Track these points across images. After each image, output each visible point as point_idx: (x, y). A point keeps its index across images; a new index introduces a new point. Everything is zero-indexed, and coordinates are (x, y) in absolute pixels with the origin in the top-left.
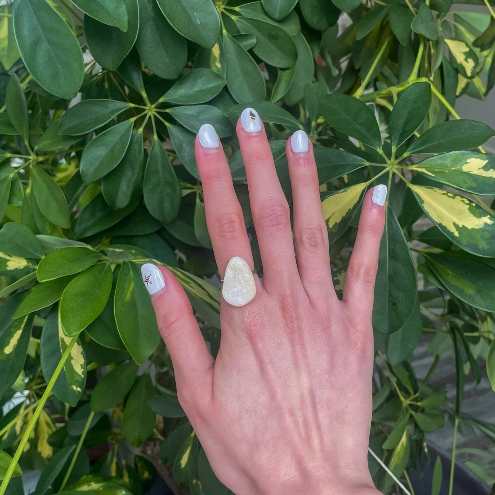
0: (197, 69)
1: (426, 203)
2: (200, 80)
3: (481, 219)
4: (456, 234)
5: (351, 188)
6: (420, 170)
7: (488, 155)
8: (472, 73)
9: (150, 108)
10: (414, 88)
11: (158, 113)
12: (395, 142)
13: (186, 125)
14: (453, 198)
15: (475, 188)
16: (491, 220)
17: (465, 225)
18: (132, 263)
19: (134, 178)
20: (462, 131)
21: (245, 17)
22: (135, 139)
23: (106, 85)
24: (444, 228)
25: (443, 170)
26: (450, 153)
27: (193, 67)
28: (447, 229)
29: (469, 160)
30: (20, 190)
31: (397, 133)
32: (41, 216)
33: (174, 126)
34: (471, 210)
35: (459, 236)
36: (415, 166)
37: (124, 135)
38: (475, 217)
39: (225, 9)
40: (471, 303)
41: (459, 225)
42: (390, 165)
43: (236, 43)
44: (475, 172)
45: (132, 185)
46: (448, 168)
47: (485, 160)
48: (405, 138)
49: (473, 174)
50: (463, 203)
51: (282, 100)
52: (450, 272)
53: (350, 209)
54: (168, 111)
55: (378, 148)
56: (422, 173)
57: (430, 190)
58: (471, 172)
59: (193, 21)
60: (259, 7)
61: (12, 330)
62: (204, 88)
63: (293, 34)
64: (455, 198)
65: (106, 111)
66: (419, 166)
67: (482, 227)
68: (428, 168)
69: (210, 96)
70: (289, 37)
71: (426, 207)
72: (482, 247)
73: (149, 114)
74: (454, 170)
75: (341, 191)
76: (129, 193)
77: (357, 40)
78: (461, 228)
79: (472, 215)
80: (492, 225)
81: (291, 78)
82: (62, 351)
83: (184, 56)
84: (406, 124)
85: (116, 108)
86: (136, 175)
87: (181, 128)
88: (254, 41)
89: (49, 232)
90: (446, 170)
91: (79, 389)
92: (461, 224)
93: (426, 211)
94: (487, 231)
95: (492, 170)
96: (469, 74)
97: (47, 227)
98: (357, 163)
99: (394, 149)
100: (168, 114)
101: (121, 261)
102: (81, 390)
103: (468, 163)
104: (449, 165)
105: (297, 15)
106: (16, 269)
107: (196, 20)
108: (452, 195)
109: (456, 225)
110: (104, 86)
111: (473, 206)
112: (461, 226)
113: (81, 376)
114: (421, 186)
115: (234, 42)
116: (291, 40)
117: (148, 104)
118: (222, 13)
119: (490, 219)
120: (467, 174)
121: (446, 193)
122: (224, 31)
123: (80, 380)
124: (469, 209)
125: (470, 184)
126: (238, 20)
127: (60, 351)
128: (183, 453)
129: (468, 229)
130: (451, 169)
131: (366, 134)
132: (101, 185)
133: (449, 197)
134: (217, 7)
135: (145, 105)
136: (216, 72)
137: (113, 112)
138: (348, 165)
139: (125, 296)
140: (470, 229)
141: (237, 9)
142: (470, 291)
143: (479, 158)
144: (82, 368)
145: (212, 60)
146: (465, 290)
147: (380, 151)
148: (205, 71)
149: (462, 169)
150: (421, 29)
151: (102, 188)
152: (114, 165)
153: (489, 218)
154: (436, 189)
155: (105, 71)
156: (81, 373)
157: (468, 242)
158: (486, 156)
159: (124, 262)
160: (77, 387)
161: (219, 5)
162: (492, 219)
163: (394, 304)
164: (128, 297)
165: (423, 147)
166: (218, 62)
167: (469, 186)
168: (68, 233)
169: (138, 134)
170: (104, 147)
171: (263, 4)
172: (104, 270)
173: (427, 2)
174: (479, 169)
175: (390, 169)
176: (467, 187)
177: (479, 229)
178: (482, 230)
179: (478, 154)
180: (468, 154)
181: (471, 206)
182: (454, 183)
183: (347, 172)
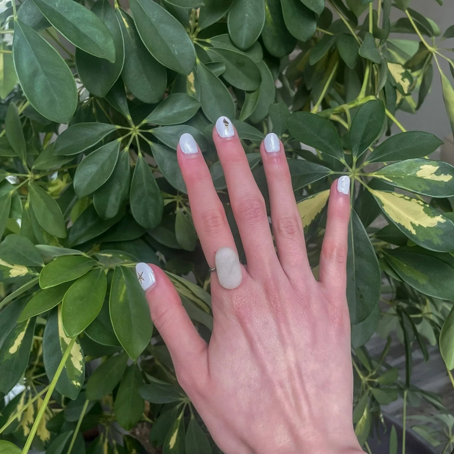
0: (174, 94)
2: (179, 103)
3: (434, 218)
4: (414, 232)
5: (318, 194)
6: (379, 176)
7: (439, 162)
8: (408, 91)
9: (135, 129)
11: (142, 133)
12: (356, 152)
13: (167, 143)
15: (429, 191)
16: (444, 219)
17: (420, 224)
18: (123, 267)
19: (122, 191)
20: (413, 141)
21: (215, 47)
22: (122, 156)
23: (94, 110)
24: (403, 227)
25: (400, 176)
26: (405, 161)
27: (172, 92)
28: (406, 228)
29: (422, 166)
30: (19, 205)
31: (356, 145)
32: (39, 227)
33: (156, 144)
34: (426, 211)
35: (416, 234)
36: (374, 173)
37: (112, 154)
38: (430, 217)
39: (198, 41)
40: (425, 292)
41: (415, 224)
43: (208, 70)
44: (428, 177)
45: (120, 198)
46: (404, 174)
47: (436, 166)
48: (365, 148)
49: (427, 179)
50: (419, 205)
52: (405, 265)
53: (318, 213)
54: (150, 131)
55: (341, 159)
56: (382, 179)
57: (389, 194)
58: (425, 177)
59: (172, 52)
60: (228, 39)
61: (16, 332)
62: (182, 110)
63: (257, 62)
64: (411, 200)
65: (96, 133)
66: (378, 173)
67: (436, 225)
68: (386, 174)
69: (187, 117)
70: (255, 64)
71: (386, 209)
72: (437, 243)
73: (134, 134)
74: (410, 176)
75: (309, 198)
76: (118, 204)
77: (311, 65)
78: (417, 226)
79: (427, 215)
80: (445, 223)
82: (62, 349)
83: (163, 83)
84: (364, 137)
85: (105, 130)
86: (123, 188)
87: (162, 146)
88: (223, 68)
89: (46, 241)
90: (403, 176)
91: (78, 384)
92: (417, 223)
93: (386, 213)
94: (440, 228)
95: (443, 175)
96: (406, 92)
97: (45, 238)
98: (322, 172)
99: (355, 159)
100: (150, 133)
101: (113, 266)
102: (80, 384)
103: (422, 169)
104: (404, 171)
105: (260, 45)
106: (18, 277)
107: (174, 51)
108: (409, 198)
109: (413, 225)
110: (92, 111)
111: (427, 207)
112: (417, 225)
113: (80, 372)
114: (380, 191)
115: (206, 69)
116: (256, 66)
117: (133, 126)
118: (195, 44)
119: (442, 218)
120: (421, 179)
121: (403, 197)
122: (198, 61)
123: (79, 376)
124: (424, 210)
125: (424, 188)
126: (209, 50)
127: (61, 350)
128: (172, 435)
129: (424, 227)
130: (407, 175)
131: (329, 146)
132: (92, 199)
133: (406, 199)
135: (130, 127)
136: (191, 96)
137: (102, 134)
138: (315, 174)
139: (119, 298)
140: (425, 227)
141: (208, 41)
142: (423, 281)
143: (431, 164)
144: (81, 364)
145: (187, 85)
146: (419, 280)
147: (343, 161)
148: (182, 96)
149: (417, 175)
150: (366, 54)
151: (93, 201)
152: (105, 181)
153: (441, 217)
154: (394, 193)
155: (93, 98)
156: (81, 368)
157: (424, 239)
158: (437, 163)
159: (117, 267)
160: (76, 382)
161: (193, 38)
162: (445, 218)
163: (361, 297)
164: (121, 298)
165: (382, 156)
166: (193, 87)
167: (423, 190)
168: (63, 242)
169: (124, 153)
170: (94, 165)
171: (231, 35)
172: (99, 275)
173: (371, 31)
174: (432, 174)
175: (352, 177)
176: (422, 190)
177: (433, 227)
178: (436, 228)
179: (430, 161)
180: (421, 161)
181: (425, 207)
182: (410, 187)
183: (315, 180)
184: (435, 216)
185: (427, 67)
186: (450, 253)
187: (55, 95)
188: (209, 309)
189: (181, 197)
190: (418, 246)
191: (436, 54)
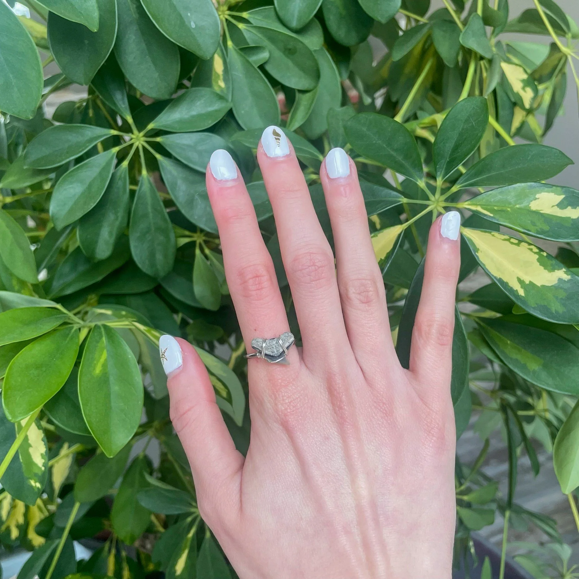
0: (194, 89)
1: (481, 252)
2: (199, 101)
3: (554, 273)
4: (521, 292)
5: (383, 232)
7: (564, 188)
8: (530, 105)
9: (138, 136)
10: (466, 104)
11: (147, 142)
12: (441, 172)
14: (518, 245)
15: (548, 232)
16: (568, 275)
17: (532, 281)
18: (105, 326)
19: (118, 223)
20: (529, 158)
21: (255, 25)
22: (118, 174)
24: (505, 284)
25: (504, 208)
26: (514, 186)
28: (510, 286)
29: (539, 194)
31: (443, 161)
33: (166, 158)
34: (541, 261)
35: (525, 295)
36: (467, 203)
38: (546, 271)
39: (230, 15)
40: (536, 382)
41: (524, 280)
42: (434, 202)
43: (245, 58)
44: (547, 211)
45: (115, 231)
46: (511, 206)
47: (561, 195)
48: (454, 167)
49: (545, 213)
50: (531, 252)
51: (300, 127)
52: (509, 342)
53: (381, 259)
54: (159, 139)
55: (419, 180)
56: (477, 212)
57: (487, 234)
58: (542, 210)
59: (187, 23)
60: (273, 13)
62: (203, 112)
63: (315, 48)
64: (520, 245)
65: (80, 139)
66: (472, 203)
67: (556, 284)
68: (484, 205)
69: (210, 122)
70: (310, 52)
71: (481, 257)
72: (555, 310)
73: (137, 143)
74: (519, 209)
76: (112, 241)
77: (394, 60)
78: (528, 284)
79: (542, 268)
80: (569, 281)
81: (312, 102)
83: (176, 69)
84: (455, 149)
85: (95, 136)
86: (120, 219)
87: (175, 161)
88: (264, 55)
89: (17, 288)
90: (509, 207)
91: (38, 485)
92: (527, 279)
93: (481, 262)
94: (561, 288)
95: (569, 208)
96: (527, 106)
97: (14, 282)
98: (390, 199)
99: (439, 182)
100: (158, 143)
102: (41, 486)
103: (538, 199)
104: (512, 201)
105: (320, 27)
107: (190, 22)
108: (516, 242)
109: (520, 281)
110: (88, 113)
111: (543, 256)
112: (527, 282)
113: (41, 468)
114: (474, 230)
115: (241, 55)
116: (311, 54)
117: (136, 132)
118: (227, 20)
119: (565, 273)
120: (536, 213)
121: (509, 239)
122: (230, 43)
123: (40, 474)
124: (538, 260)
125: (540, 227)
126: (247, 30)
128: (179, 557)
129: (538, 286)
130: (515, 207)
131: (403, 162)
133: (512, 243)
134: (220, 13)
135: (132, 133)
136: (218, 92)
139: (94, 369)
140: (539, 285)
141: (245, 15)
142: (534, 365)
143: (552, 192)
144: (42, 458)
145: (213, 78)
146: (528, 365)
147: (422, 184)
148: (204, 91)
149: (530, 207)
150: (472, 44)
152: (92, 206)
153: (564, 271)
154: (496, 234)
156: (42, 464)
157: (536, 304)
158: (562, 189)
160: (35, 482)
161: (223, 11)
162: (569, 273)
164: (98, 370)
165: (478, 179)
166: (222, 80)
167: (539, 230)
169: (122, 169)
170: (79, 184)
171: (277, 9)
172: (70, 336)
173: (480, 11)
174: (553, 206)
175: (434, 209)
176: (537, 230)
177: (552, 286)
178: (555, 288)
179: (552, 187)
180: (537, 187)
181: (541, 256)
182: (519, 225)
183: (378, 211)
184: (555, 269)
185: (559, 77)
186: (575, 325)
187: (11, 76)
188: (227, 391)
189: (202, 235)
190: (529, 315)
191: (572, 57)
